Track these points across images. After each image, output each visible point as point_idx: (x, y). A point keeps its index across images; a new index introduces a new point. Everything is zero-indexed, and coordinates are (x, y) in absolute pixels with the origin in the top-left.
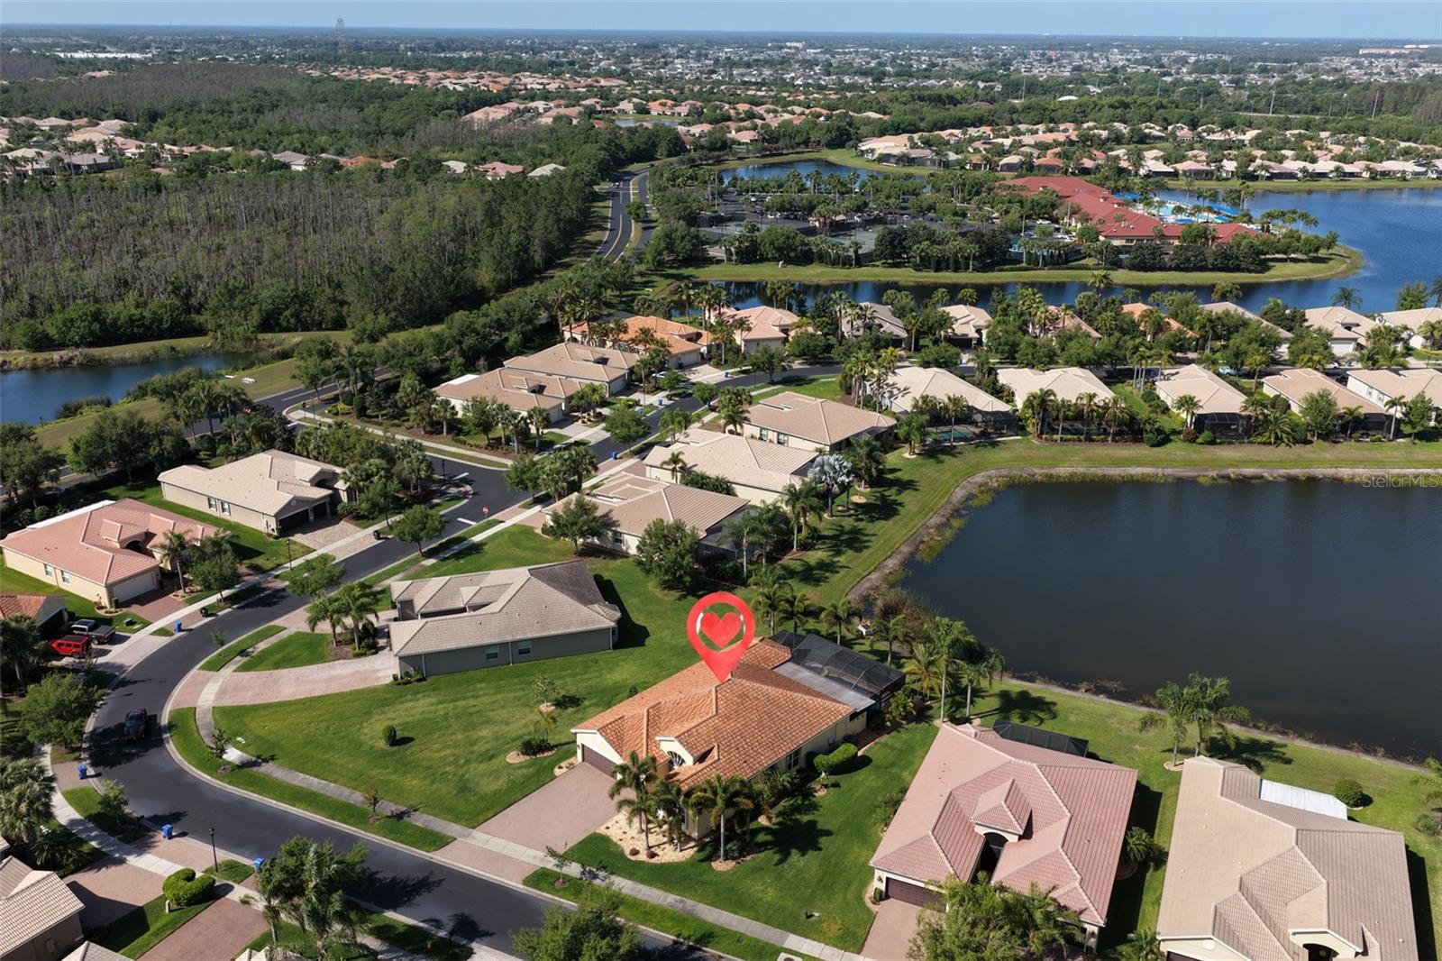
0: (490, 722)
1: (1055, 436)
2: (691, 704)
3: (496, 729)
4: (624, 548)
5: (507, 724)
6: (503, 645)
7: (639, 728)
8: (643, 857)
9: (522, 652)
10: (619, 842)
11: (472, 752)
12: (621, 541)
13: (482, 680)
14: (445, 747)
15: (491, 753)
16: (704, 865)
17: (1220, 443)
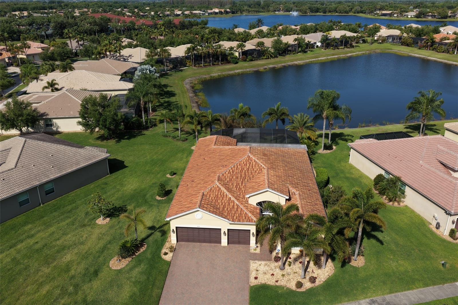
0: (63, 248)
1: (201, 65)
2: (242, 169)
3: (76, 251)
4: (55, 129)
5: (82, 243)
6: (32, 191)
7: (223, 196)
8: (308, 285)
9: (48, 193)
10: (277, 284)
11: (73, 277)
12: (51, 125)
13: (26, 223)
14: (41, 285)
15: (92, 270)
16: (347, 266)
17: (254, 60)
